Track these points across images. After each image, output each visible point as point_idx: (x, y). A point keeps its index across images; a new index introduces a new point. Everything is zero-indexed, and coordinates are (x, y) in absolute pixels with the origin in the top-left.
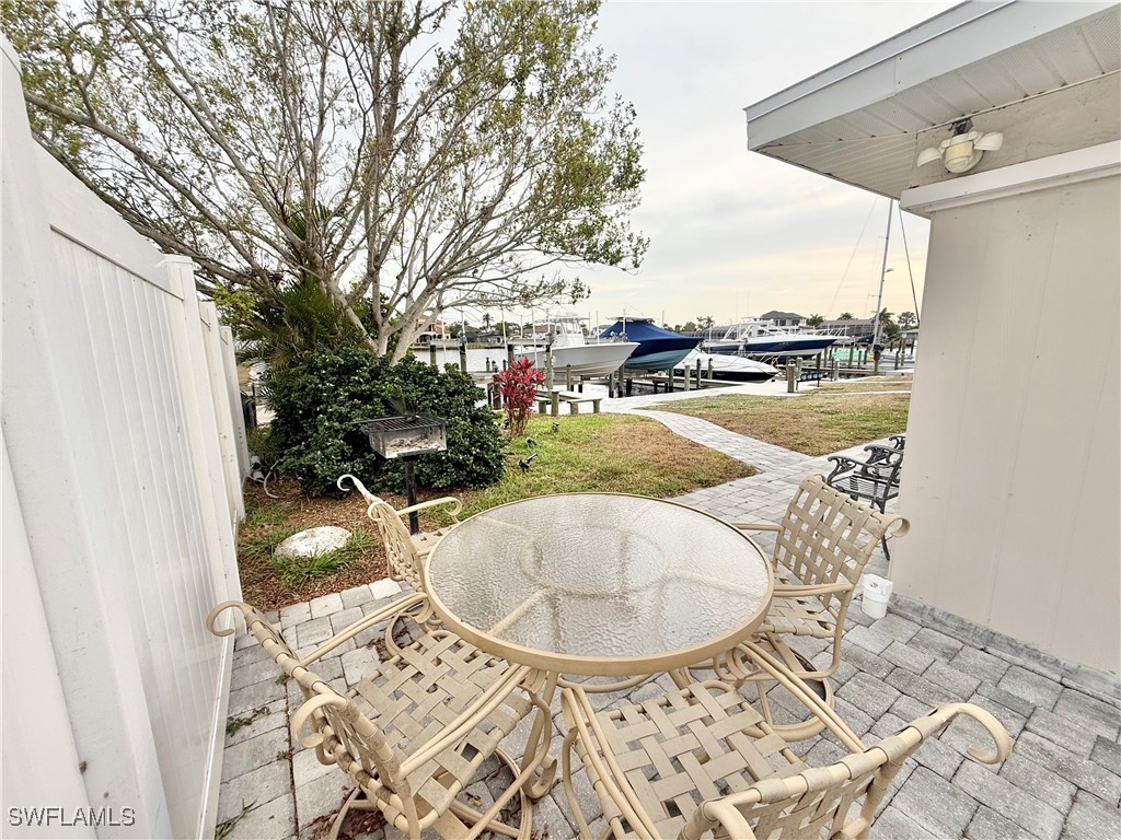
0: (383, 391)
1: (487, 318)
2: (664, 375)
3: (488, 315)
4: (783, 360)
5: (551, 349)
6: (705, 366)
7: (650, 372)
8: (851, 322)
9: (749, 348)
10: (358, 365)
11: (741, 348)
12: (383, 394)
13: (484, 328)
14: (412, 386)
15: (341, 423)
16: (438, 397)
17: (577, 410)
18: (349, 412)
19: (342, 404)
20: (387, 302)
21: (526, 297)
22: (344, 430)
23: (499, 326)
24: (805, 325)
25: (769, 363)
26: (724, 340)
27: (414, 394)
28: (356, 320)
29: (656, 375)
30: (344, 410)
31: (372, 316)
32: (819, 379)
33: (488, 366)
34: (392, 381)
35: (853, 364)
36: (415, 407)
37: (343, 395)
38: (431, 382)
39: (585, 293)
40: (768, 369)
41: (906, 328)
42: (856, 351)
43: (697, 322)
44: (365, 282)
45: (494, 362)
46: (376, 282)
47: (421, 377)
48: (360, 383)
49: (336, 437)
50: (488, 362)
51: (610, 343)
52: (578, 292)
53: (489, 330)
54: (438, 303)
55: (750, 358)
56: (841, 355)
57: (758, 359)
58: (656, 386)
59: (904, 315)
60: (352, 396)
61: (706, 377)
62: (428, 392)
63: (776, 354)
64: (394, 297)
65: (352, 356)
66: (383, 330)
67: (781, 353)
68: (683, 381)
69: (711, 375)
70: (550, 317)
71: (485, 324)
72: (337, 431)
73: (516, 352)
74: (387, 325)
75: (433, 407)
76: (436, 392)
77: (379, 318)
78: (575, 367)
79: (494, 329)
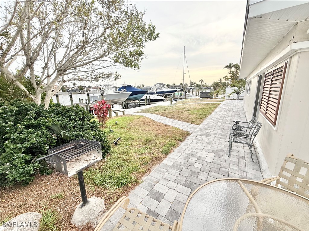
0: (46, 122)
1: (74, 84)
2: (137, 101)
3: (74, 83)
4: (166, 96)
5: (104, 94)
6: (148, 98)
7: (134, 100)
8: (175, 86)
9: (157, 93)
10: (28, 110)
11: (155, 93)
12: (47, 124)
13: (74, 88)
14: (61, 118)
15: (22, 143)
16: (76, 121)
17: (118, 115)
18: (27, 137)
19: (21, 133)
20: (39, 79)
21: (97, 78)
22: (25, 147)
23: (78, 87)
24: (165, 86)
25: (163, 97)
26: (151, 91)
27: (63, 122)
28: (22, 87)
29: (135, 101)
30: (23, 136)
31: (31, 85)
32: (176, 100)
33: (80, 101)
34: (51, 116)
35: (180, 96)
36: (65, 127)
37: (21, 127)
38: (71, 115)
39: (119, 77)
40: (163, 98)
41: (186, 87)
42: (180, 93)
43: (140, 86)
44: (24, 70)
45: (82, 100)
46: (32, 69)
47: (65, 113)
48: (31, 119)
49: (20, 152)
50: (80, 99)
51: (121, 92)
52: (117, 77)
53: (75, 88)
54: (63, 80)
55: (158, 95)
56: (176, 93)
57: (160, 96)
58: (135, 104)
59: (185, 84)
60: (27, 127)
61: (149, 101)
62: (70, 120)
63: (164, 94)
64: (42, 76)
65: (24, 106)
66: (38, 91)
67: (165, 94)
68: (144, 103)
69: (150, 101)
70: (102, 85)
71: (74, 86)
72: (20, 148)
73: (90, 96)
74: (40, 89)
75: (74, 127)
76: (74, 119)
77: (35, 86)
78: (112, 100)
79: (77, 88)
